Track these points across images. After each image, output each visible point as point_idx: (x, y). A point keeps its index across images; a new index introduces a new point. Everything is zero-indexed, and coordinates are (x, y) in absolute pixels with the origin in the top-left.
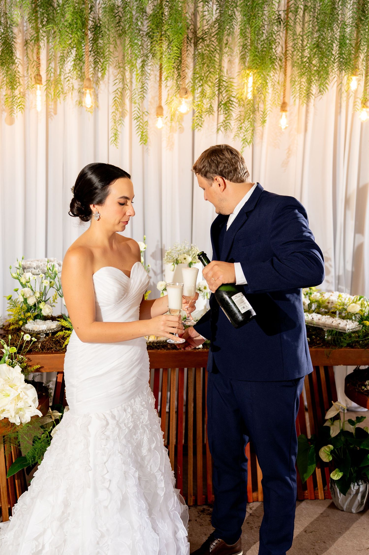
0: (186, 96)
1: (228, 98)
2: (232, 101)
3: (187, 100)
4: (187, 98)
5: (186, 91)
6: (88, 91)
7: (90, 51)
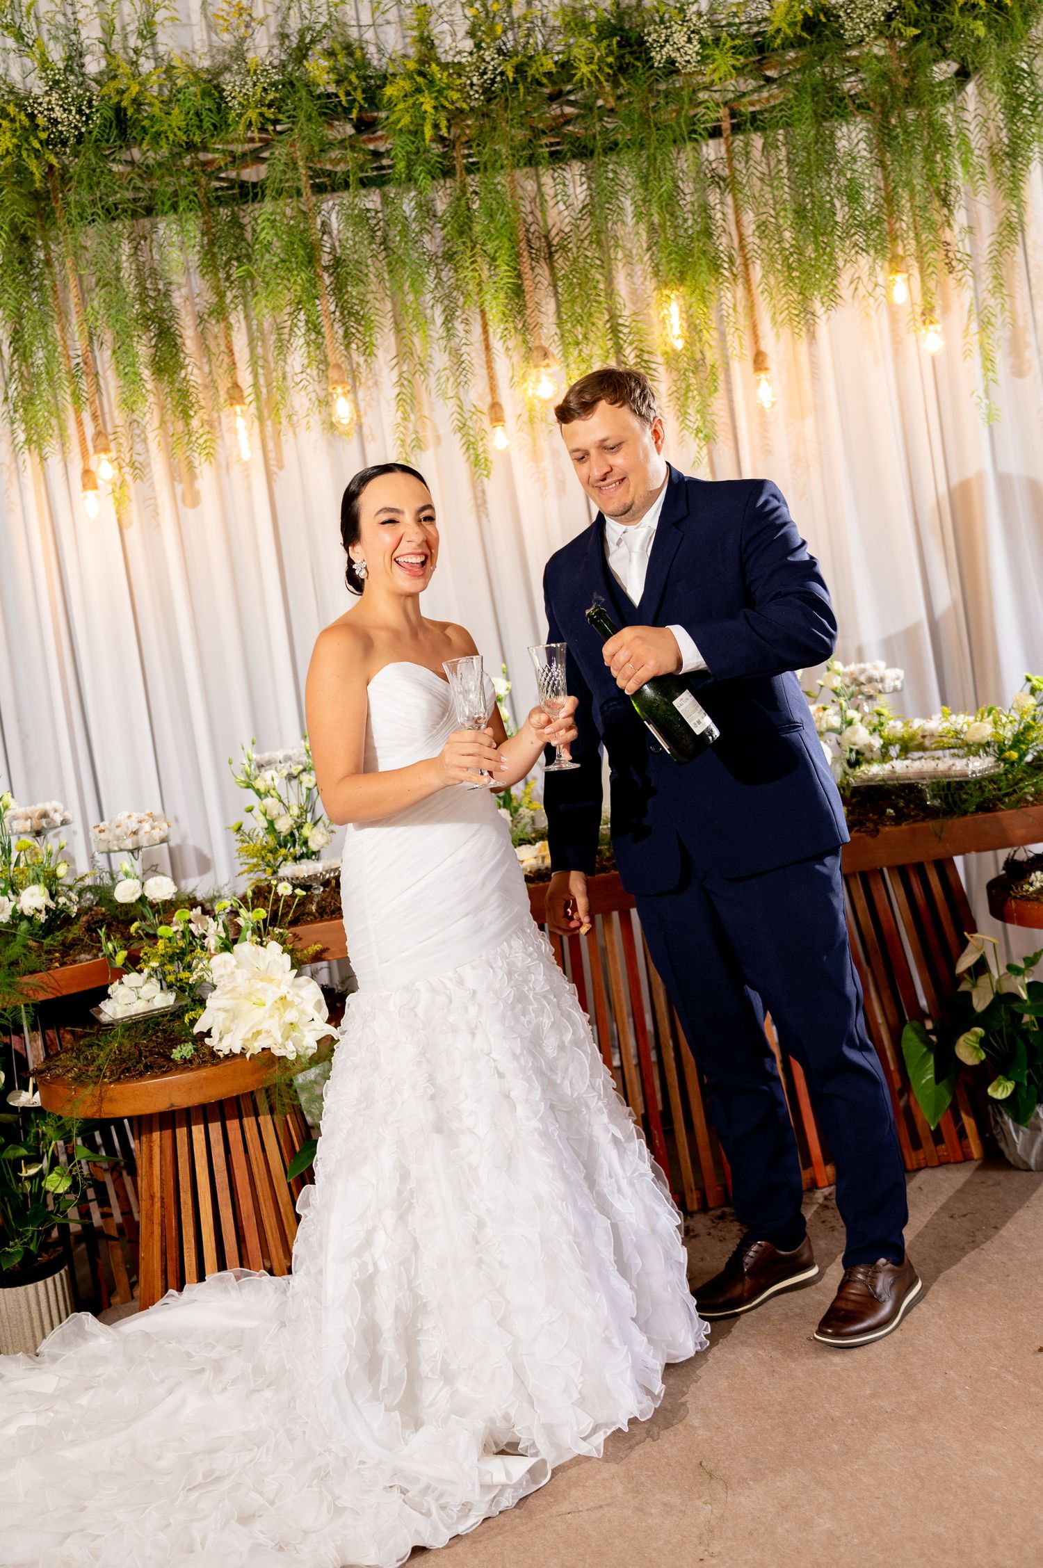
0: (546, 361)
1: (637, 356)
2: (646, 361)
3: (550, 371)
5: (543, 353)
6: (339, 390)
7: (334, 312)
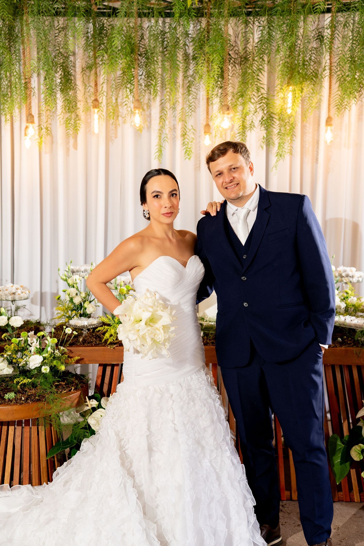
4: (228, 114)
6: (137, 111)
7: (141, 75)
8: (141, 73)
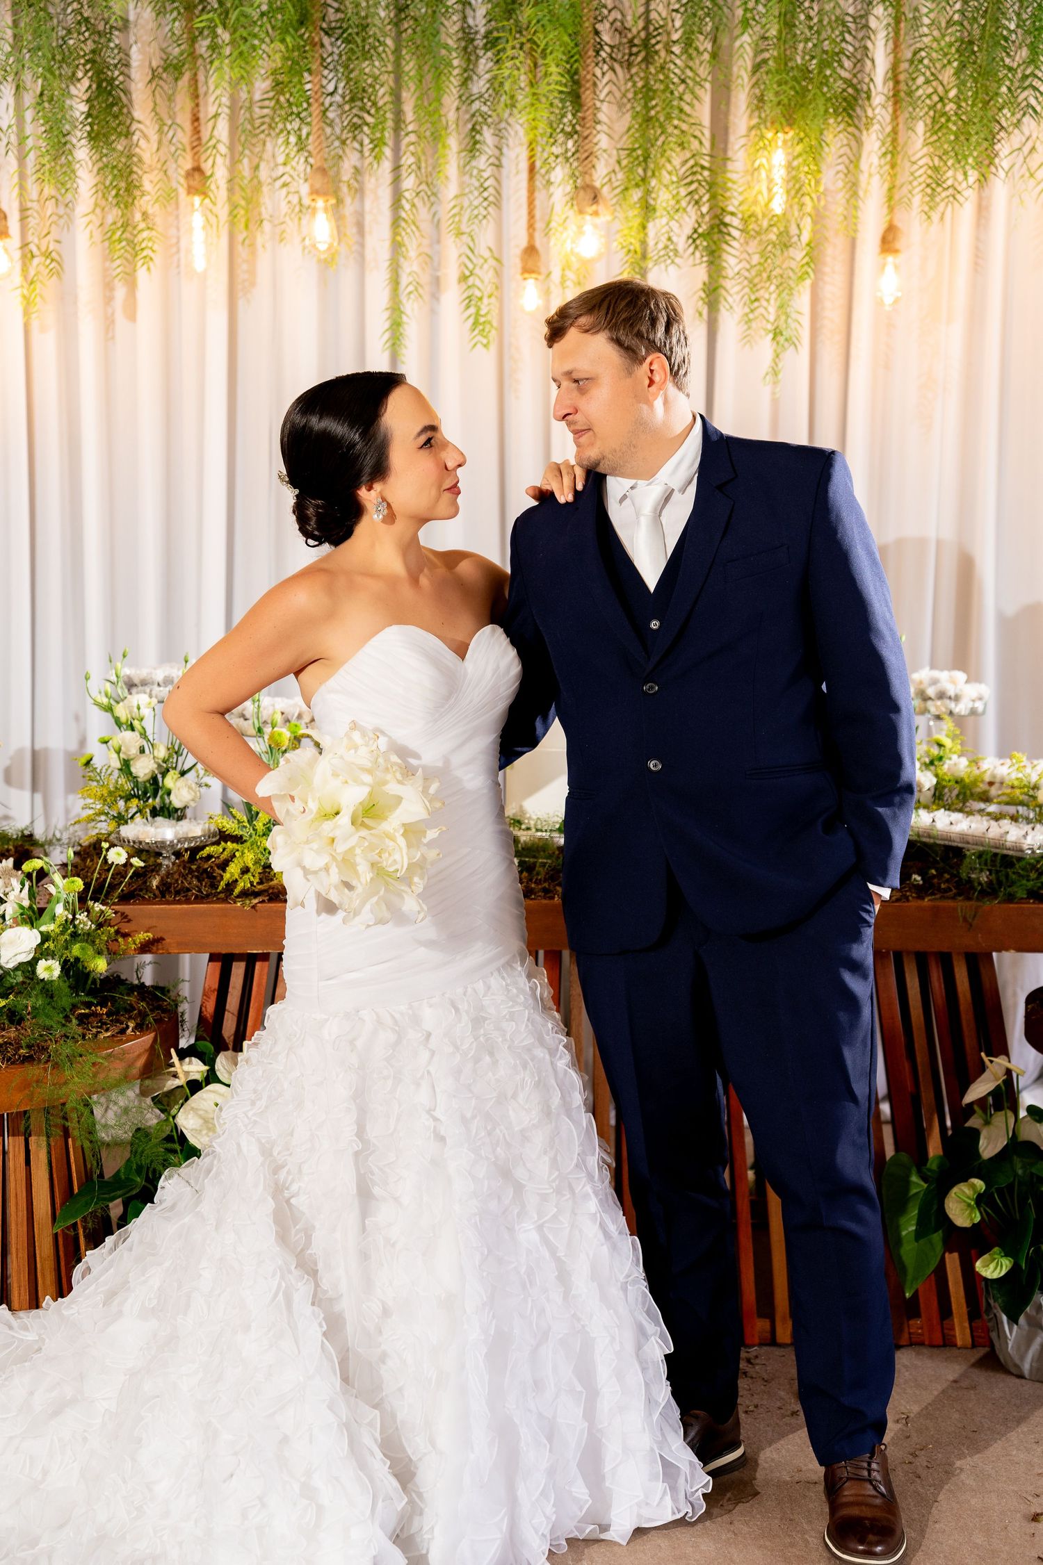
0: (594, 207)
2: (726, 225)
3: (597, 220)
4: (596, 213)
5: (592, 196)
6: (320, 203)
7: (332, 94)
8: (331, 88)
